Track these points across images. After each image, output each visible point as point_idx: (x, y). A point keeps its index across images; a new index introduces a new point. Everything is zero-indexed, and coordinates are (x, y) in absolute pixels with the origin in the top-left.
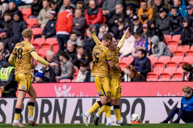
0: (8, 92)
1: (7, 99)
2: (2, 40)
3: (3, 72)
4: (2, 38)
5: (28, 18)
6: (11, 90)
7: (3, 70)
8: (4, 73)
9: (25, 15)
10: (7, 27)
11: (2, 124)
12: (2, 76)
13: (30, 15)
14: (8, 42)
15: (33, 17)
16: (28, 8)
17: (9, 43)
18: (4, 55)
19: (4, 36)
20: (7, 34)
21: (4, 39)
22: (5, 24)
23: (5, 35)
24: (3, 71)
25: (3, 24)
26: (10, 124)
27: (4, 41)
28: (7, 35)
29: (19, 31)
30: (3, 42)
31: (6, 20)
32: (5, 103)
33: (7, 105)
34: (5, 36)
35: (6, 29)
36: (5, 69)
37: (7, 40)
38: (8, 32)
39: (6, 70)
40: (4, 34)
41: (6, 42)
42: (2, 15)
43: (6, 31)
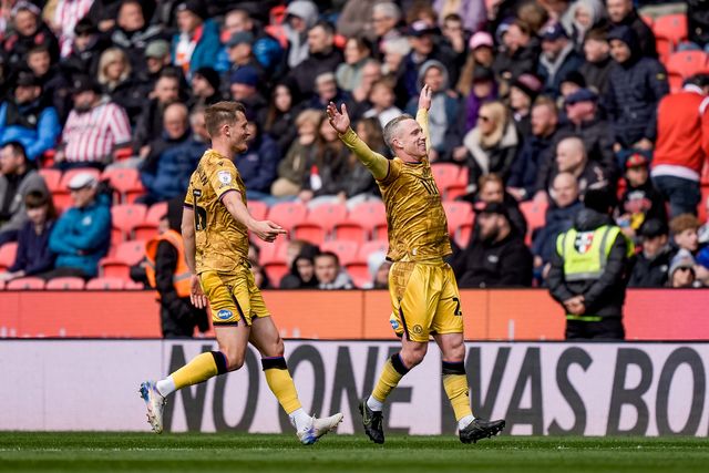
0: (597, 319)
1: (590, 348)
2: (578, 131)
3: (577, 248)
4: (578, 122)
5: (675, 48)
6: (607, 312)
7: (578, 238)
8: (582, 249)
9: (664, 39)
10: (595, 84)
11: (572, 439)
12: (574, 261)
13: (683, 39)
14: (600, 137)
15: (689, 49)
16: (676, 13)
17: (604, 143)
18: (583, 184)
19: (585, 113)
20: (596, 109)
21: (585, 125)
22: (588, 70)
23: (591, 112)
24: (578, 243)
25: (583, 70)
26: (600, 438)
27: (587, 133)
28: (596, 114)
29: (638, 100)
30: (580, 137)
31: (591, 57)
32: (585, 361)
33: (592, 367)
34: (590, 117)
35: (593, 89)
36: (585, 236)
37: (595, 130)
38: (601, 101)
39: (591, 238)
40: (587, 107)
41: (593, 139)
42: (580, 39)
43: (593, 99)
